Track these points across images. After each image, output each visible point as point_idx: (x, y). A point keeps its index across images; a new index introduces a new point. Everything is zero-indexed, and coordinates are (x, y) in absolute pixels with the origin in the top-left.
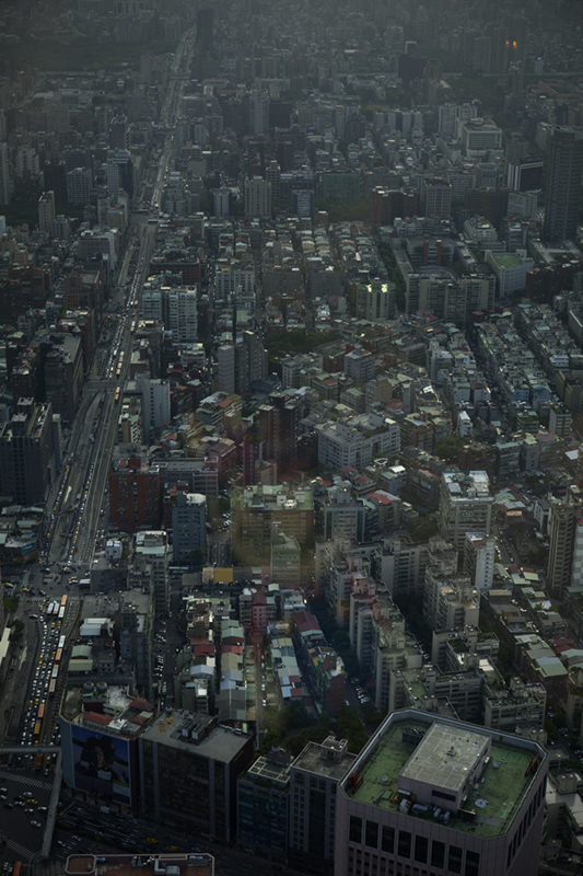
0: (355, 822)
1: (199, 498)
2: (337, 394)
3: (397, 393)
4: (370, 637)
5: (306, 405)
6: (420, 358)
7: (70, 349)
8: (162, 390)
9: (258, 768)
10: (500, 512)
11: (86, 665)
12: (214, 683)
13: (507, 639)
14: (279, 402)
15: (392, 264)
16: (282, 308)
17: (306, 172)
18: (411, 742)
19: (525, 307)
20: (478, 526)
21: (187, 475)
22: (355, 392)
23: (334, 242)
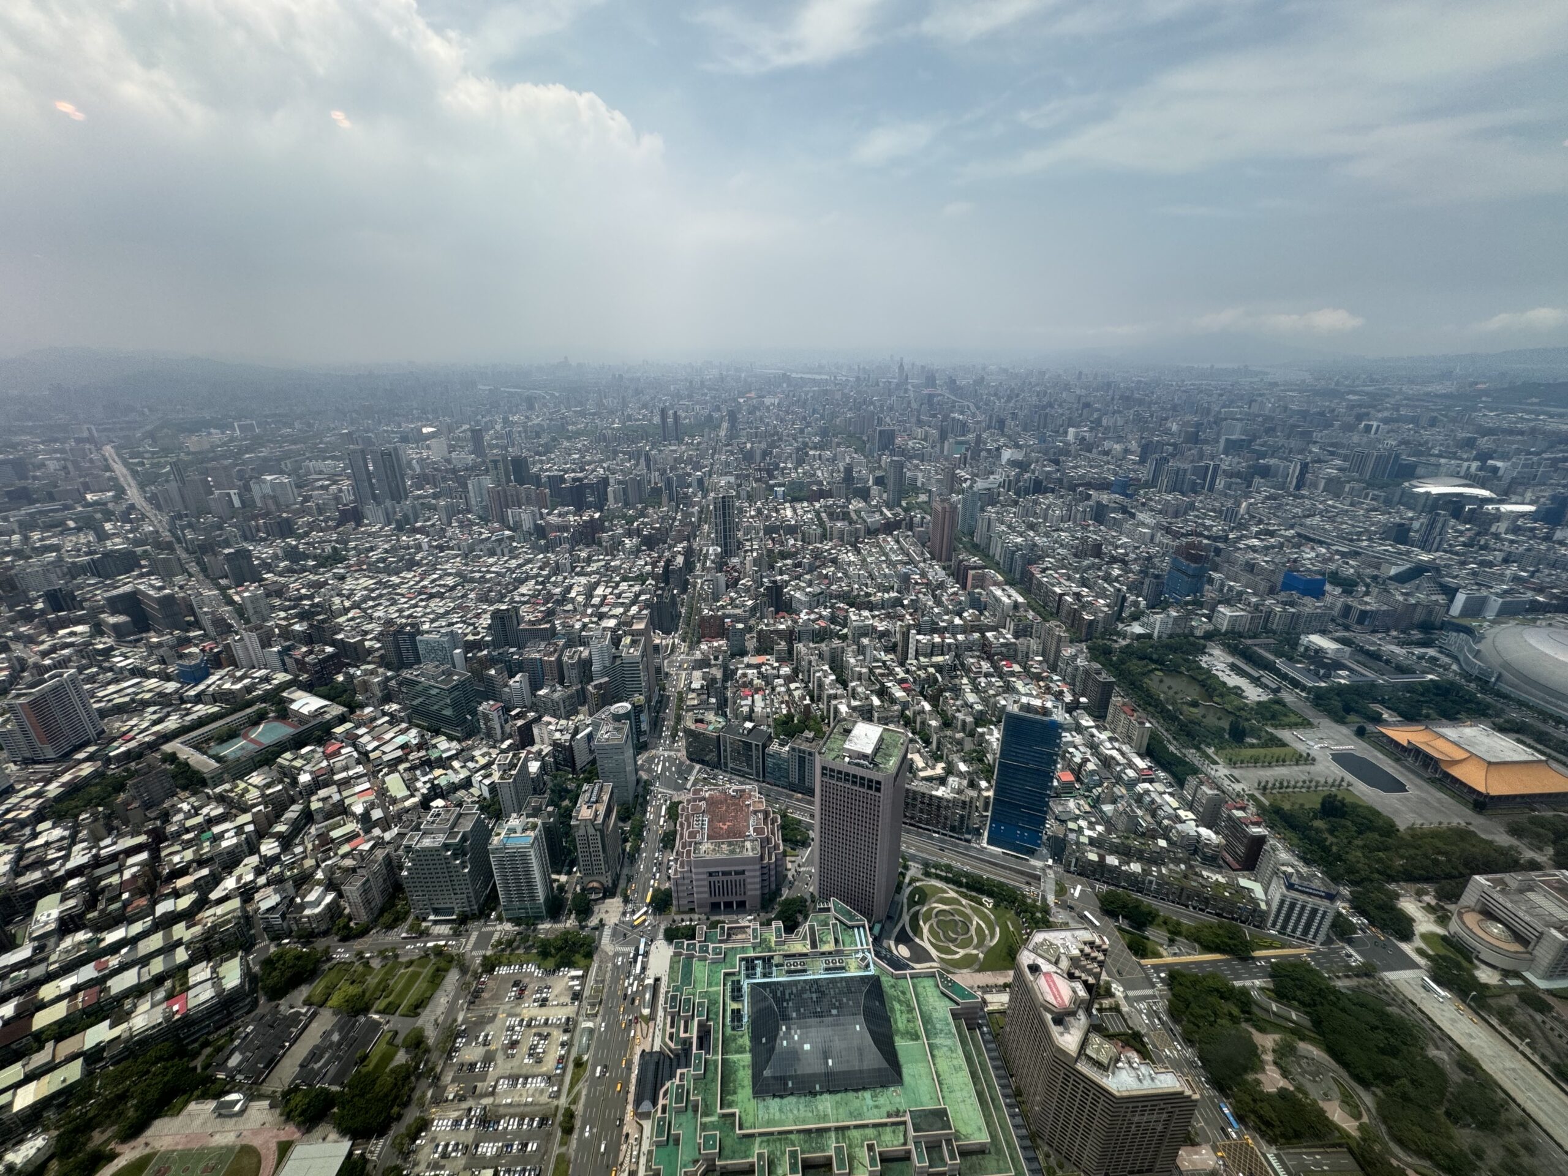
0: (824, 768)
1: (740, 626)
2: (798, 577)
3: (826, 576)
4: (821, 686)
5: (787, 583)
6: (834, 561)
7: (680, 560)
8: (722, 578)
9: (775, 747)
10: (874, 628)
11: (696, 702)
12: (752, 710)
13: (883, 684)
14: (775, 582)
15: (820, 519)
16: (773, 540)
17: (781, 480)
18: (848, 732)
19: (881, 537)
20: (866, 635)
21: (735, 615)
22: (808, 577)
23: (794, 510)
